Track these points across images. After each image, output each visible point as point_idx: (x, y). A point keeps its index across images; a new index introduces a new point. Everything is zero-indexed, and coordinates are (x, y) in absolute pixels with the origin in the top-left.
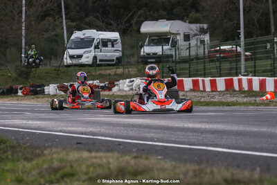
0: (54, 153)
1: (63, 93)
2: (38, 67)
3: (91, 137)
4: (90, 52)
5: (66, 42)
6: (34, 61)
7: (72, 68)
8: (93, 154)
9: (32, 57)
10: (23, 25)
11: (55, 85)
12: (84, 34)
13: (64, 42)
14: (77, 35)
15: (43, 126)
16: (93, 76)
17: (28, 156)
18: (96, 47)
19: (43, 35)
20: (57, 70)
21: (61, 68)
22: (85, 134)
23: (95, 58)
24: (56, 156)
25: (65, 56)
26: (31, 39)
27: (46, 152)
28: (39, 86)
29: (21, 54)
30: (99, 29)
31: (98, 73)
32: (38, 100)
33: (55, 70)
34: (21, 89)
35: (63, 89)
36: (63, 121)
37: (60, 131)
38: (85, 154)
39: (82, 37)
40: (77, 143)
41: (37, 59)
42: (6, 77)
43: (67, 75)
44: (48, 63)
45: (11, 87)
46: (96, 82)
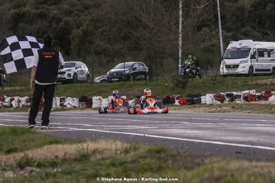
0: (215, 162)
1: (219, 103)
2: (195, 77)
3: (250, 146)
4: (247, 61)
5: (222, 52)
6: (191, 71)
7: (229, 78)
8: (254, 163)
9: (188, 67)
10: (180, 36)
11: (212, 95)
12: (240, 44)
13: (220, 52)
14: (234, 45)
15: (201, 135)
16: (249, 85)
17: (189, 165)
18: (253, 57)
19: (200, 45)
20: (214, 79)
21: (217, 78)
22: (244, 143)
23: (251, 67)
24: (216, 166)
25: (222, 66)
26: (188, 50)
27: (206, 161)
28: (196, 96)
29: (178, 64)
30: (256, 39)
31: (254, 82)
32: (195, 109)
33: (211, 80)
34: (177, 99)
35: (220, 99)
36: (221, 130)
37: (219, 140)
38: (246, 164)
39: (239, 47)
40: (237, 153)
41: (194, 69)
42: (163, 87)
43: (223, 85)
44: (205, 73)
45: (168, 97)
46: (253, 92)
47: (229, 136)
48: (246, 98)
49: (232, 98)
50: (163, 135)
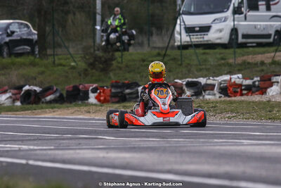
2: (126, 49)
4: (226, 19)
5: (179, 2)
6: (119, 39)
7: (191, 51)
9: (115, 30)
16: (230, 65)
18: (237, 11)
21: (169, 52)
23: (234, 31)
25: (178, 28)
28: (129, 86)
29: (95, 24)
31: (240, 60)
33: (159, 54)
34: (94, 91)
41: (125, 33)
42: (66, 68)
43: (181, 65)
44: (146, 42)
45: (76, 88)
46: (237, 78)
47: (187, 163)
48: (224, 91)
49: (199, 89)
50: (64, 162)
